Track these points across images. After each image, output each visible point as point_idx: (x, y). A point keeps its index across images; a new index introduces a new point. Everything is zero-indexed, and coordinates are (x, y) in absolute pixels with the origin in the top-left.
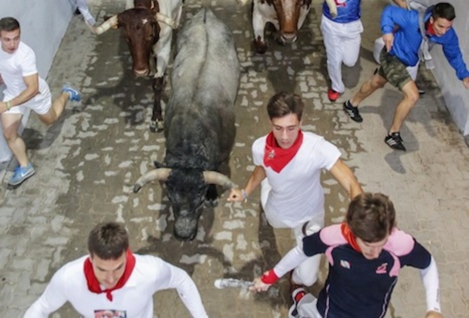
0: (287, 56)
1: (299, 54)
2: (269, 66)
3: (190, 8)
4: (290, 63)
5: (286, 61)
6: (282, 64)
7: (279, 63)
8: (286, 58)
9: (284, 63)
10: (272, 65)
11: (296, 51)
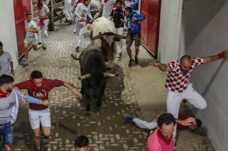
0: (124, 137)
1: (130, 136)
2: (113, 143)
3: (64, 108)
4: (125, 141)
5: (123, 140)
6: (120, 142)
7: (119, 142)
8: (123, 138)
9: (122, 141)
10: (114, 143)
11: (129, 134)
